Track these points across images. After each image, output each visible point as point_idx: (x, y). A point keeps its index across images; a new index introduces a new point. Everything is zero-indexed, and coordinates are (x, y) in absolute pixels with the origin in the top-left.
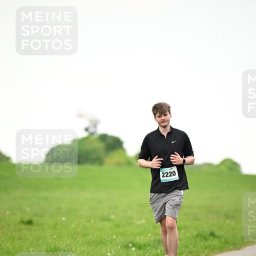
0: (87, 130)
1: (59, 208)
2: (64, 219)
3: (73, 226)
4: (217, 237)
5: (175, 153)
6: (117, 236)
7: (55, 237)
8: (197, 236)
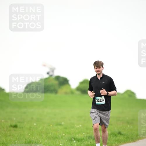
0: (48, 73)
1: (32, 118)
2: (35, 124)
3: (40, 128)
4: (122, 135)
5: (103, 89)
6: (66, 134)
7: (30, 134)
8: (111, 134)
